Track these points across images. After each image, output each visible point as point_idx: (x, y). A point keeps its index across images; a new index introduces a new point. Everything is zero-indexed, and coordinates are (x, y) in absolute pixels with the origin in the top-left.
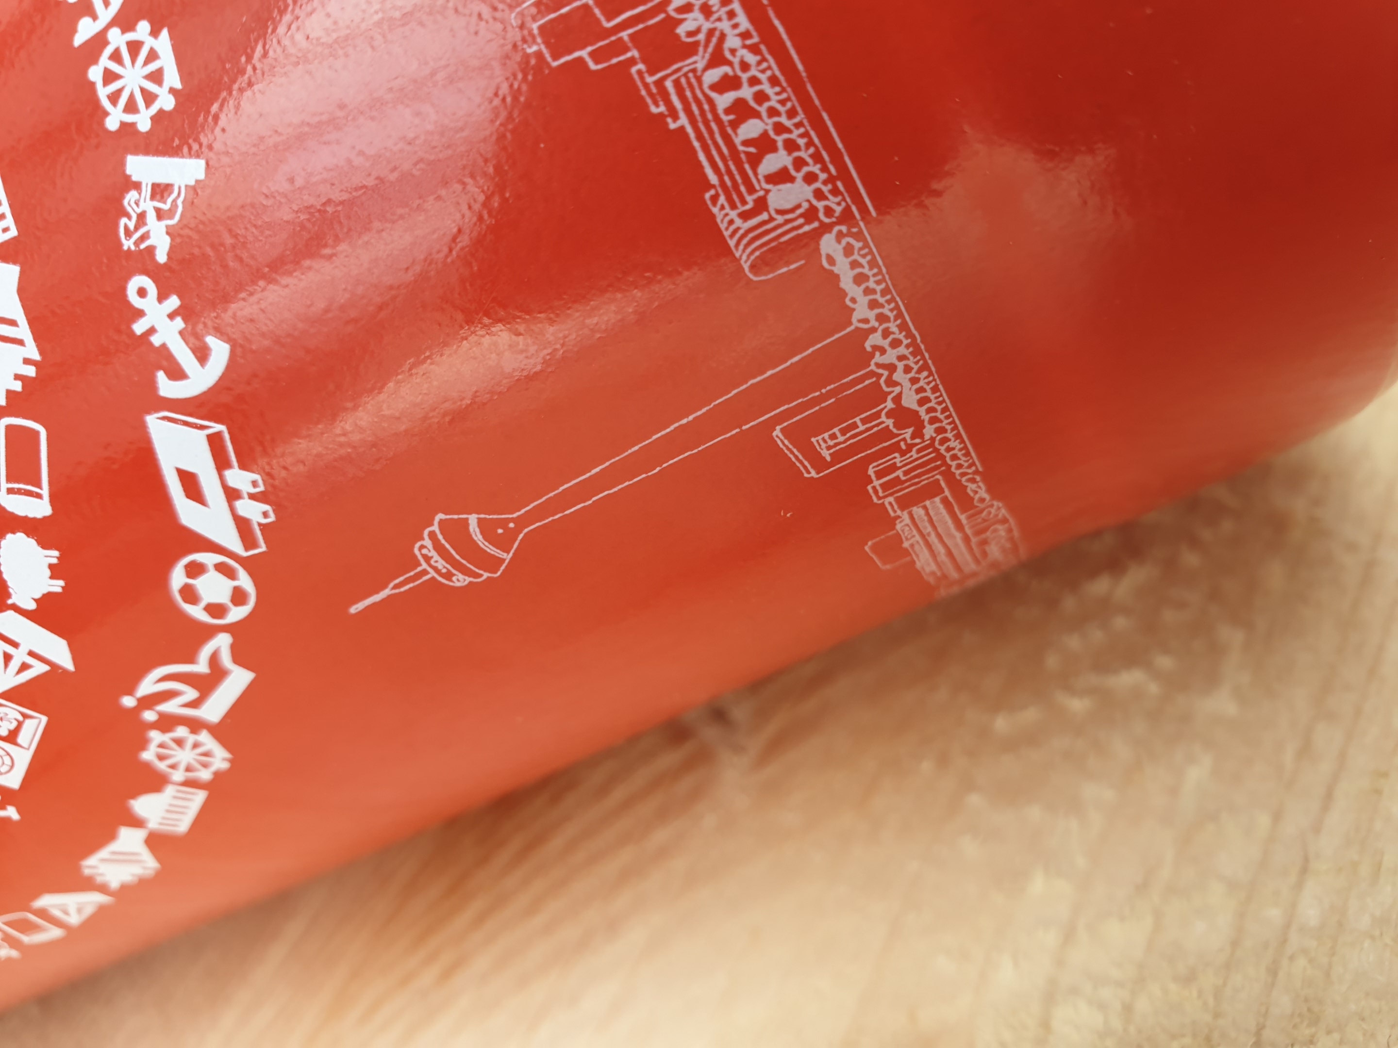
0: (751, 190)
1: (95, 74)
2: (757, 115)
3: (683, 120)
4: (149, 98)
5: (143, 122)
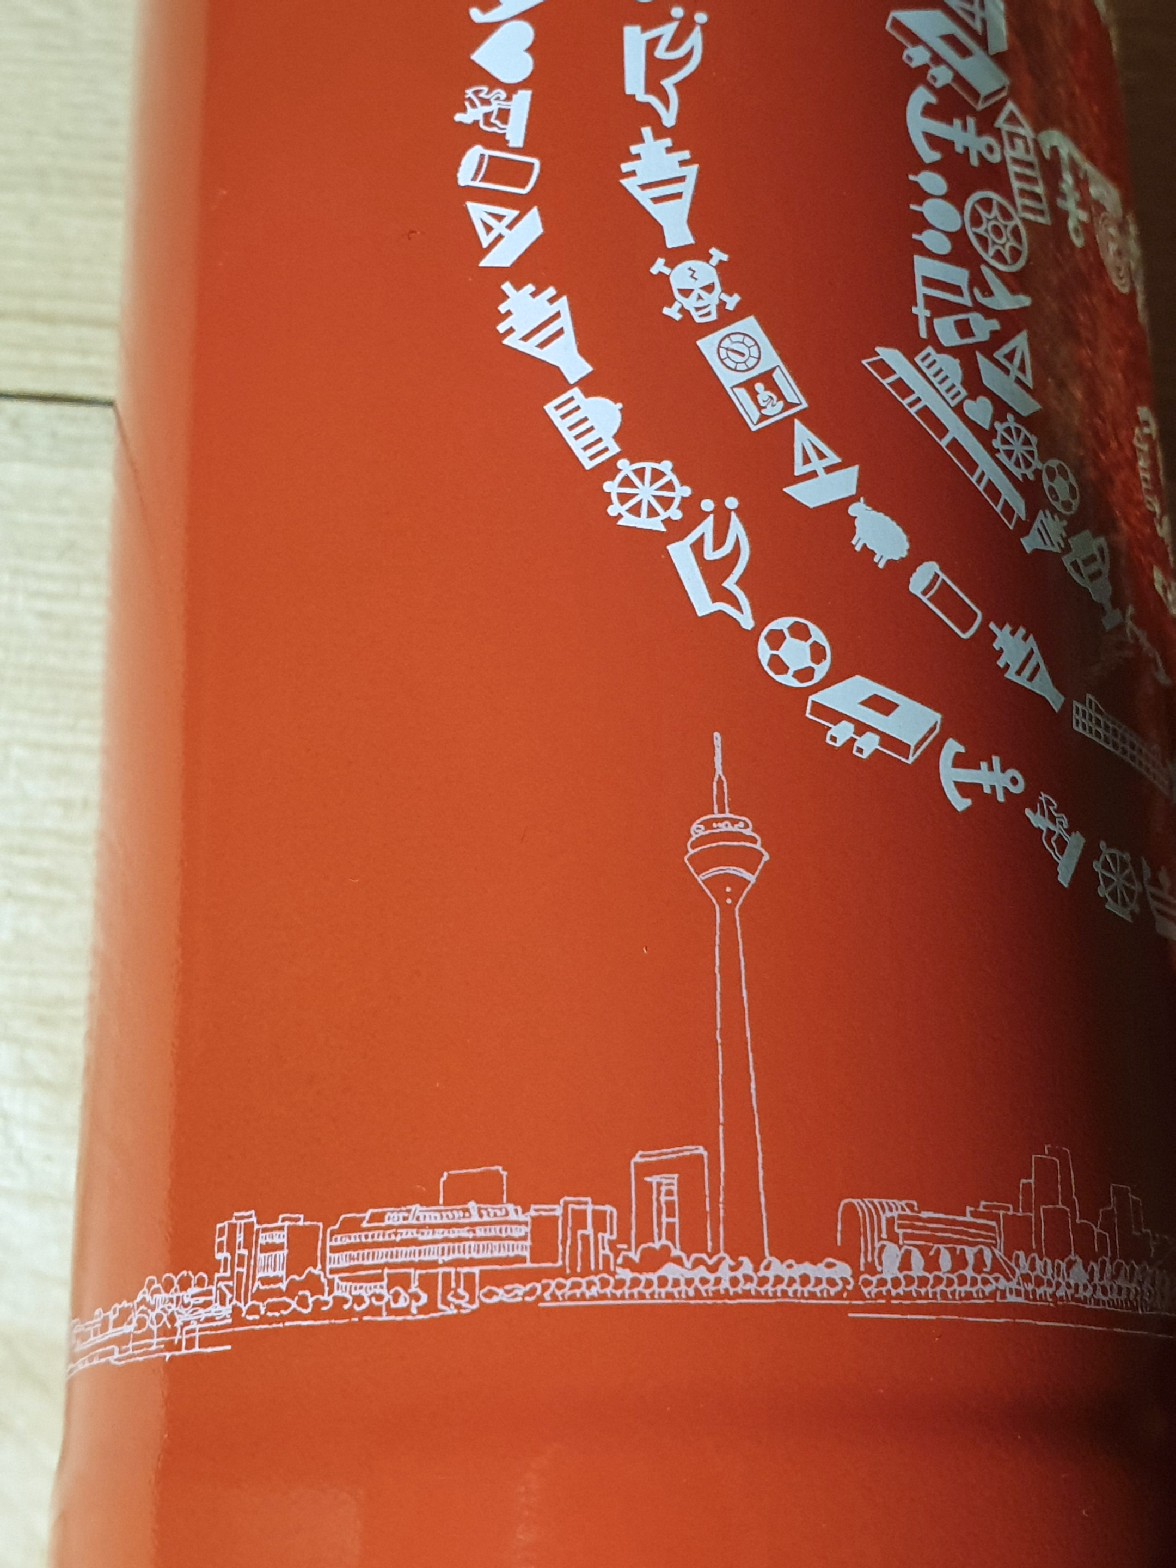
0: (906, 1237)
3: (969, 1218)
4: (1107, 882)
5: (1098, 867)
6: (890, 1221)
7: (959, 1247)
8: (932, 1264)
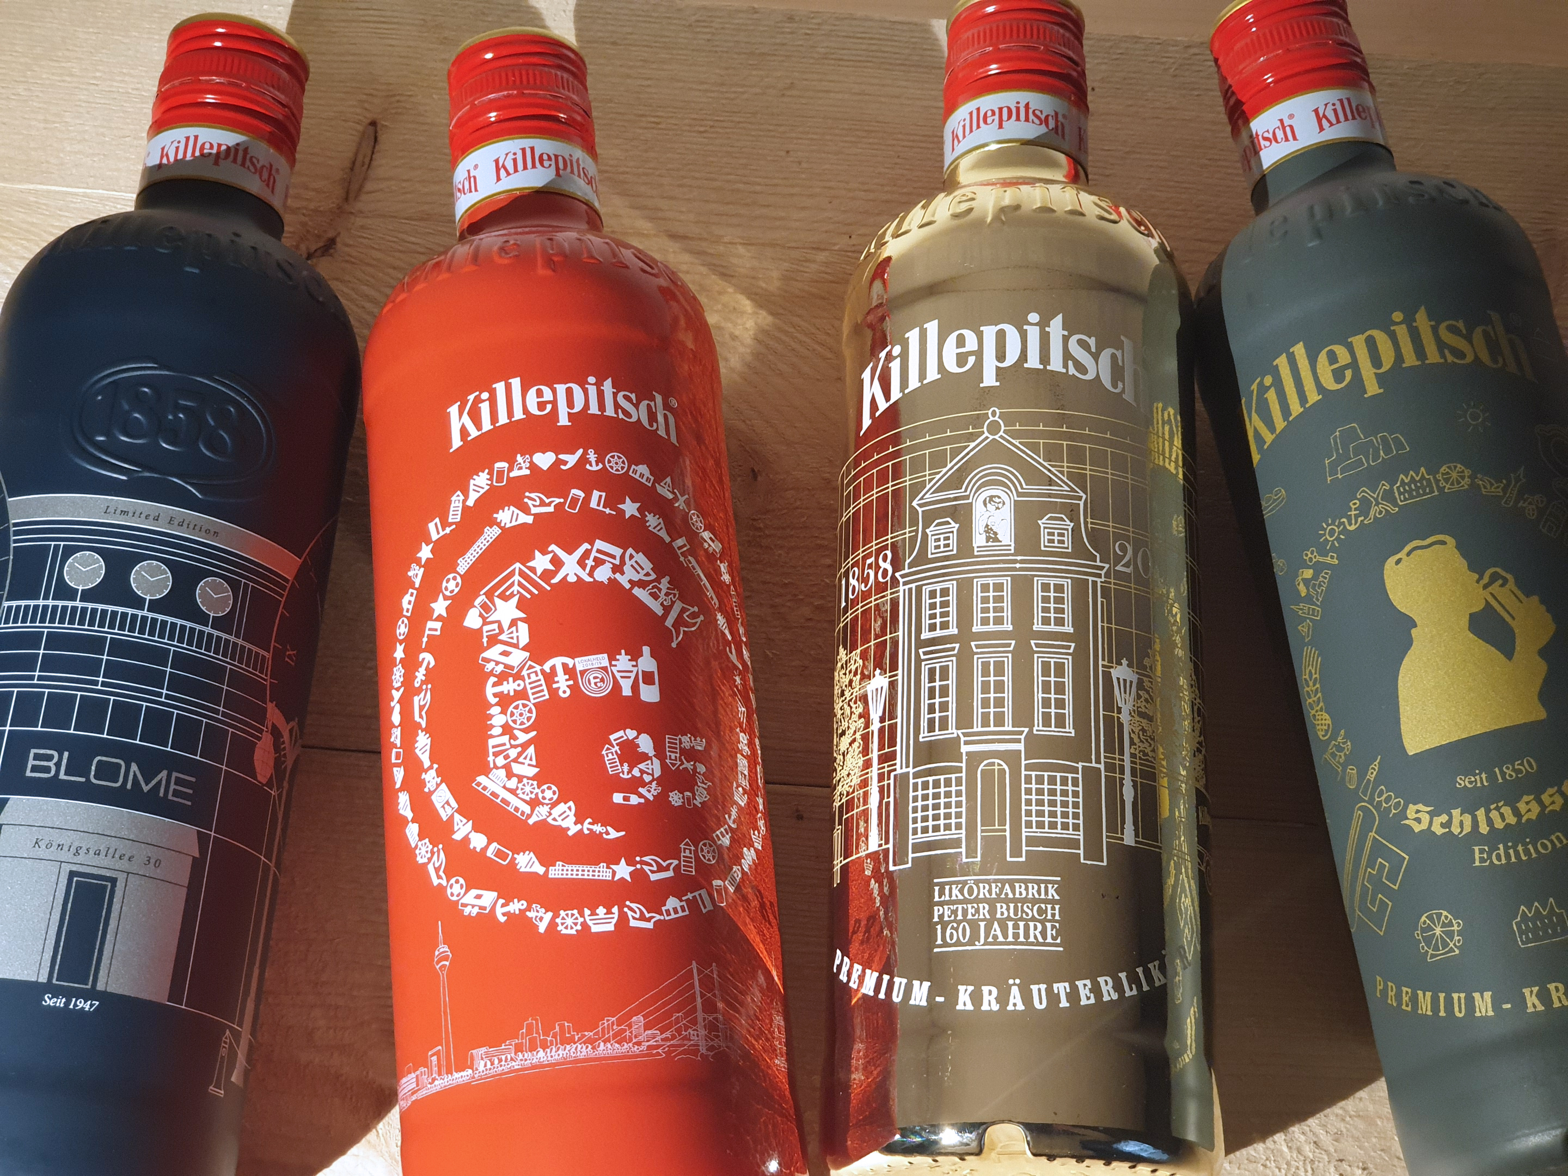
0: (486, 1058)
1: (575, 912)
2: (498, 1064)
3: (503, 1048)
4: (562, 924)
5: (558, 921)
6: (481, 1054)
7: (500, 1057)
8: (492, 1064)
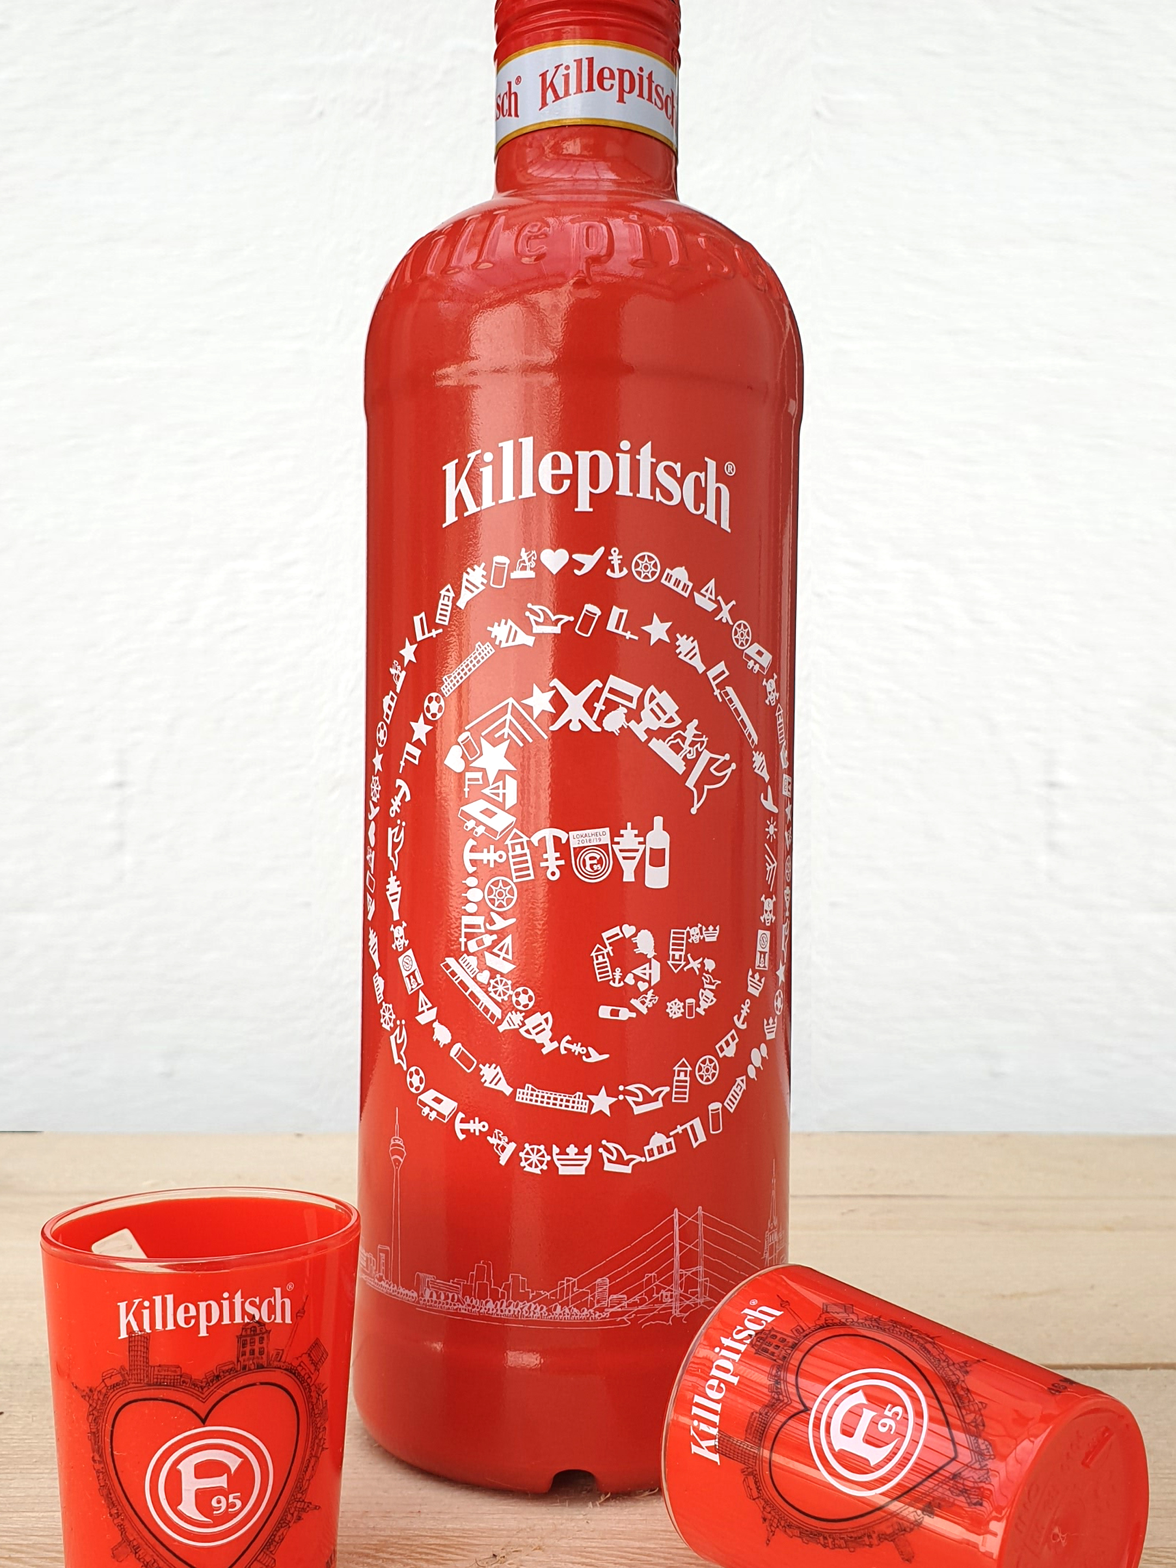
0: (432, 1287)
2: (444, 1300)
3: (451, 1284)
4: (526, 1160)
5: (522, 1155)
6: (428, 1281)
7: (447, 1293)
8: (438, 1297)
